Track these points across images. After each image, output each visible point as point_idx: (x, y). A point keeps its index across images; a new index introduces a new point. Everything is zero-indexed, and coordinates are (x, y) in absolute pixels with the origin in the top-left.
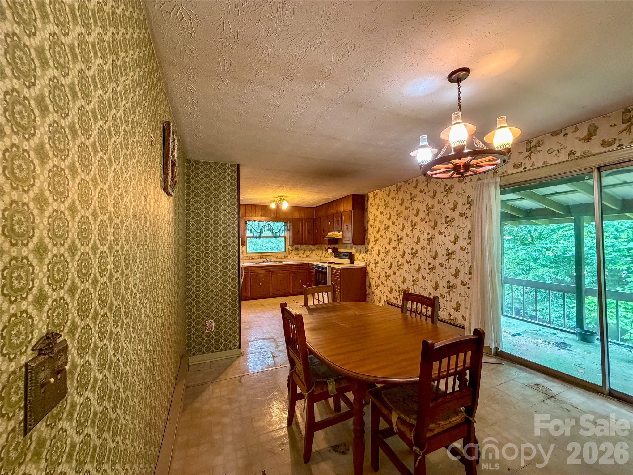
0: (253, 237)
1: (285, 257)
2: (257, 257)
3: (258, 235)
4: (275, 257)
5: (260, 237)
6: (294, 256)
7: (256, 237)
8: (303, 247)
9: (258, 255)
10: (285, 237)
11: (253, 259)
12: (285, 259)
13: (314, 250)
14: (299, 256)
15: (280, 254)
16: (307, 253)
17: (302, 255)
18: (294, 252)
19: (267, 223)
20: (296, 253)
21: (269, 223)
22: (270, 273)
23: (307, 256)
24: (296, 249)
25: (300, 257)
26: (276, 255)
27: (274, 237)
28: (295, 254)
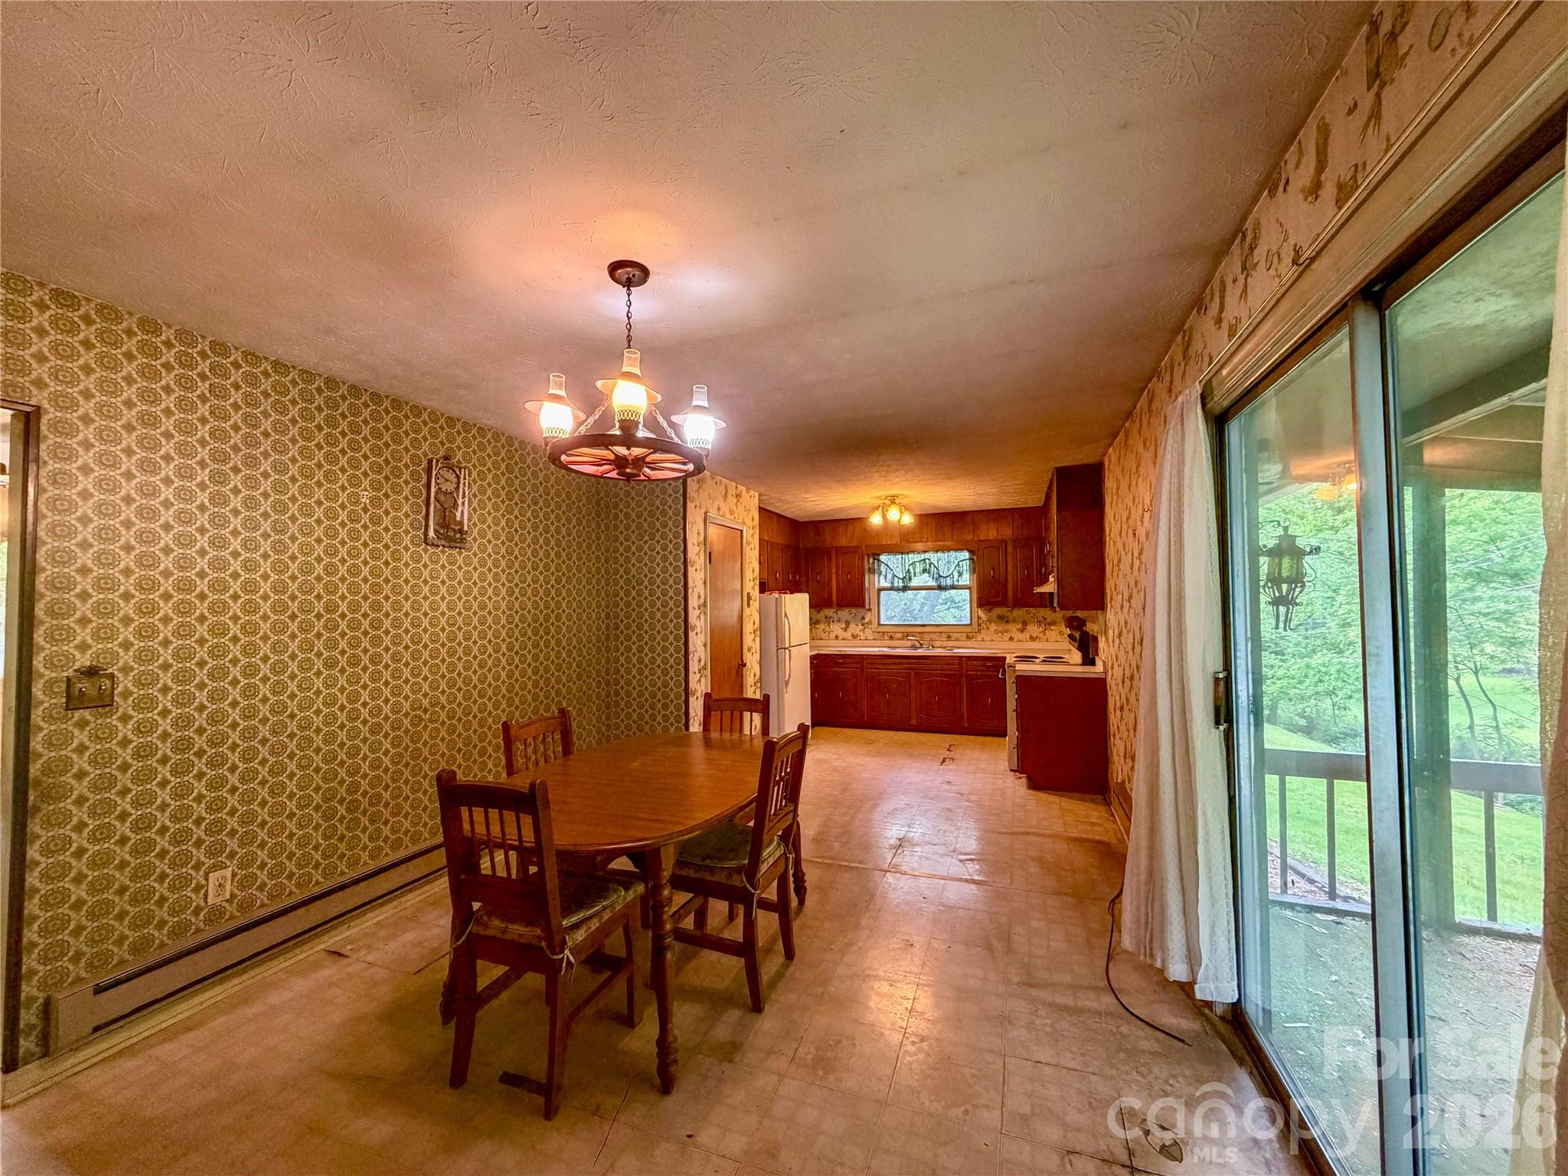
0: (892, 589)
1: (968, 637)
2: (899, 636)
3: (901, 584)
4: (944, 636)
5: (905, 589)
6: (995, 637)
7: (897, 589)
8: (1019, 613)
9: (901, 629)
10: (969, 588)
11: (891, 638)
12: (969, 643)
13: (1053, 623)
14: (1007, 636)
15: (954, 629)
16: (1034, 629)
17: (1017, 635)
18: (993, 627)
19: (923, 556)
20: (1000, 628)
21: (927, 555)
22: (912, 673)
23: (1032, 639)
24: (1002, 619)
25: (1011, 639)
26: (948, 632)
27: (940, 588)
28: (996, 632)
